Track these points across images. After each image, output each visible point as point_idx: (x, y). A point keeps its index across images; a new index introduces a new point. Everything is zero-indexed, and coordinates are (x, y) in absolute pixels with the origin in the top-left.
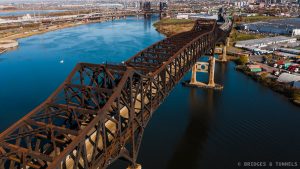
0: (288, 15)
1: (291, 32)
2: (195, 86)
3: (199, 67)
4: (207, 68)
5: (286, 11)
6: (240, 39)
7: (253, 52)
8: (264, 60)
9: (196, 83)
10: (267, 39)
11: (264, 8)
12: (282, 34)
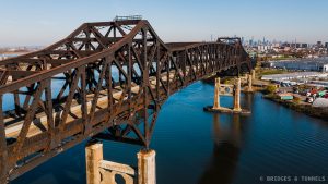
0: (316, 57)
1: (321, 68)
2: (219, 112)
3: (223, 90)
4: (231, 90)
5: (313, 54)
6: (266, 74)
7: (282, 84)
8: (294, 91)
9: (219, 108)
10: (296, 74)
11: (289, 51)
12: (312, 70)
